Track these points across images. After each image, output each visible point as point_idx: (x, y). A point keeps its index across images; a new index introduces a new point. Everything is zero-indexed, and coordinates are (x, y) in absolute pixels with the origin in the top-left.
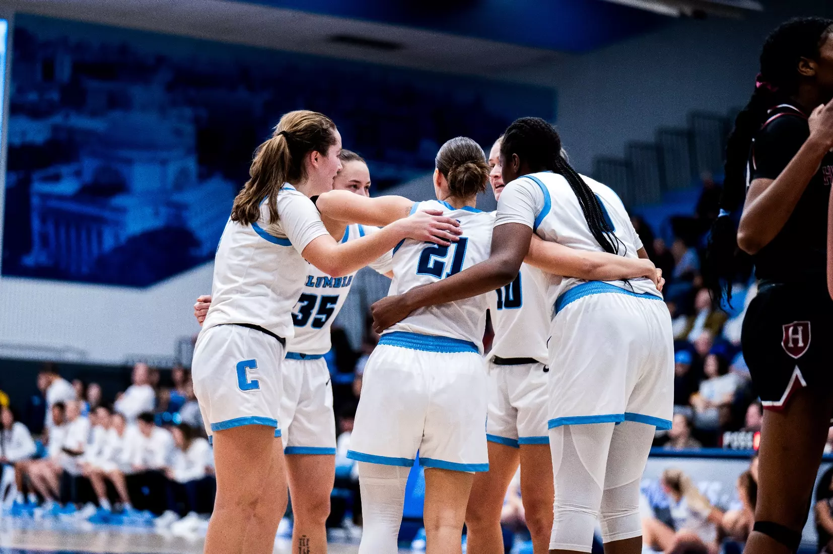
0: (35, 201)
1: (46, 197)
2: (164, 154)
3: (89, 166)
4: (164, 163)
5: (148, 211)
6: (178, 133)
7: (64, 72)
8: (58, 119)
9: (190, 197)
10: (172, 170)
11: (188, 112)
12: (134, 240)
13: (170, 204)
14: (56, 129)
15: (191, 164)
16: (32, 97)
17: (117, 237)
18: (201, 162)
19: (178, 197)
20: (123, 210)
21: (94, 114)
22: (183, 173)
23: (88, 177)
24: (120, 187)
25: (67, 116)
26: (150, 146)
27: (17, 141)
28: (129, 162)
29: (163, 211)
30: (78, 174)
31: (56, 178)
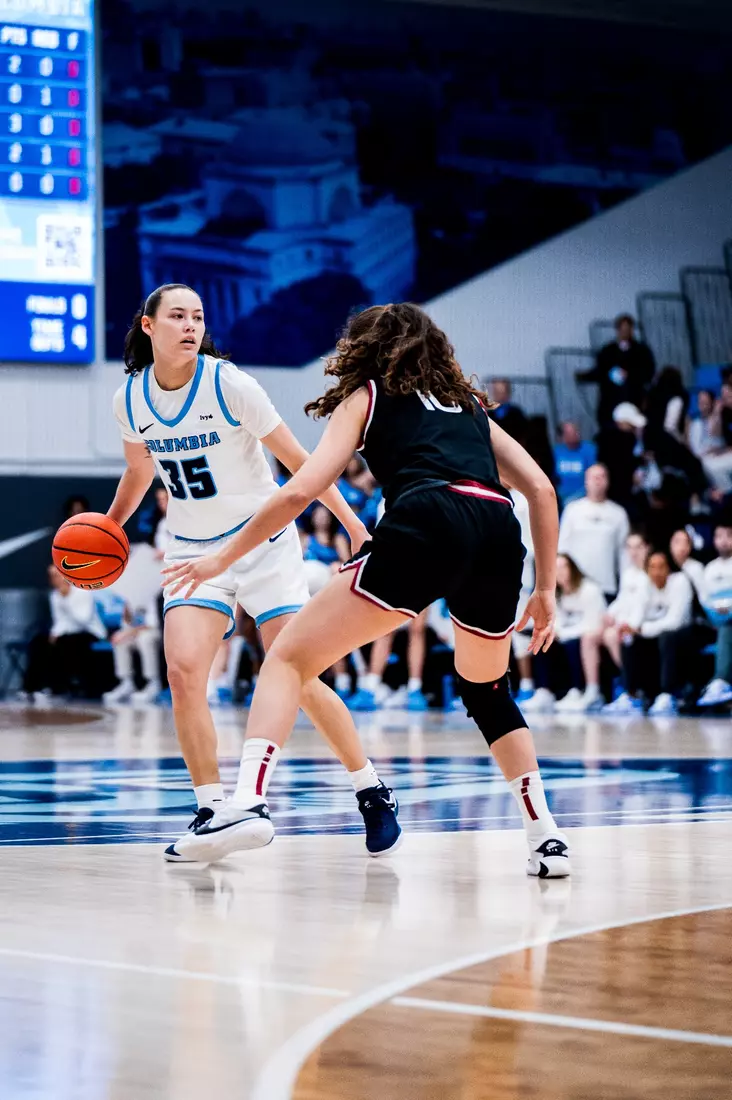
0: (146, 247)
1: (159, 239)
2: (314, 170)
3: (215, 190)
4: (315, 181)
5: (298, 252)
6: (332, 136)
7: (173, 55)
8: (167, 126)
9: (352, 230)
10: (327, 190)
11: (344, 106)
12: (281, 295)
13: (326, 242)
14: (167, 139)
15: (352, 181)
16: (132, 94)
17: (258, 293)
18: (364, 179)
19: (335, 232)
20: (264, 254)
21: (217, 117)
22: (342, 194)
23: (214, 209)
24: (260, 220)
25: (180, 123)
26: (294, 159)
27: (116, 160)
28: (269, 182)
29: (318, 251)
30: (200, 204)
31: (170, 213)
